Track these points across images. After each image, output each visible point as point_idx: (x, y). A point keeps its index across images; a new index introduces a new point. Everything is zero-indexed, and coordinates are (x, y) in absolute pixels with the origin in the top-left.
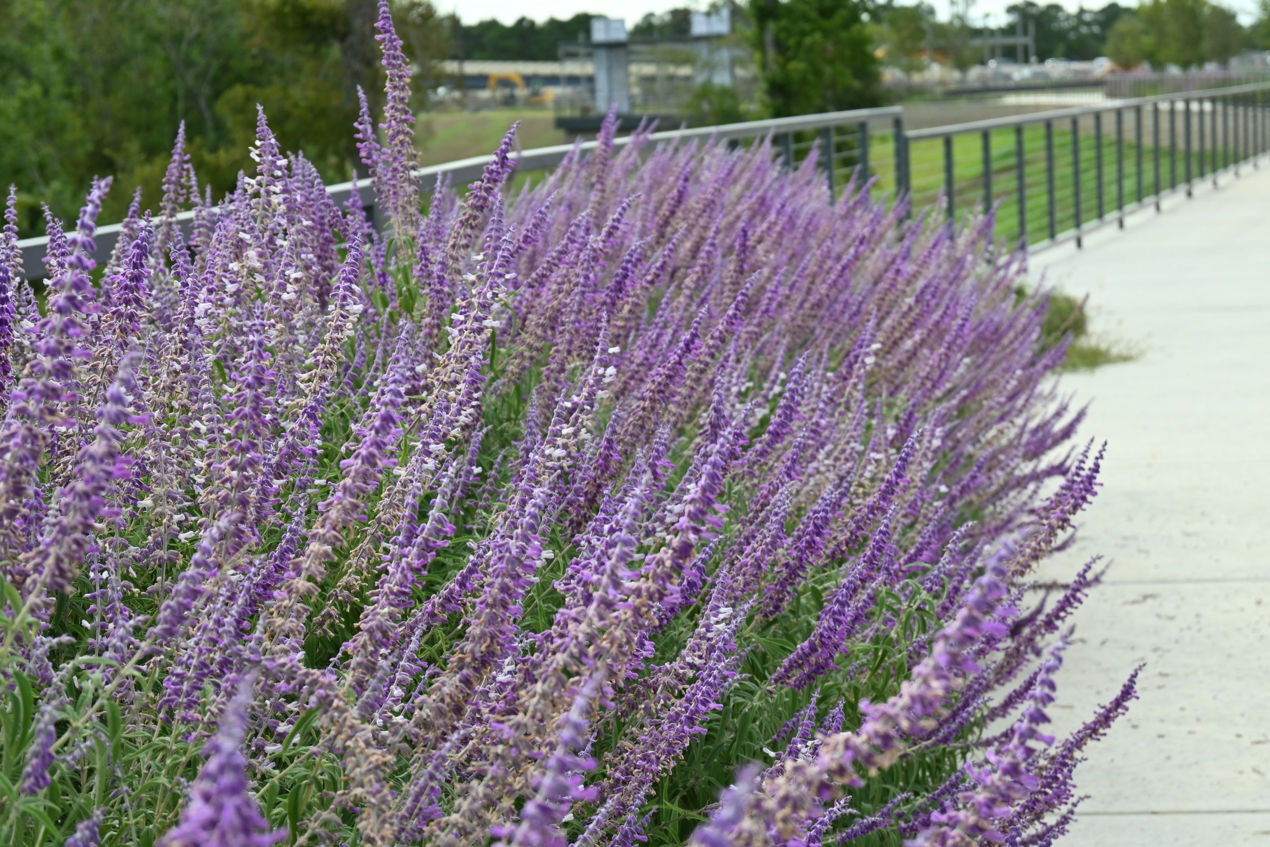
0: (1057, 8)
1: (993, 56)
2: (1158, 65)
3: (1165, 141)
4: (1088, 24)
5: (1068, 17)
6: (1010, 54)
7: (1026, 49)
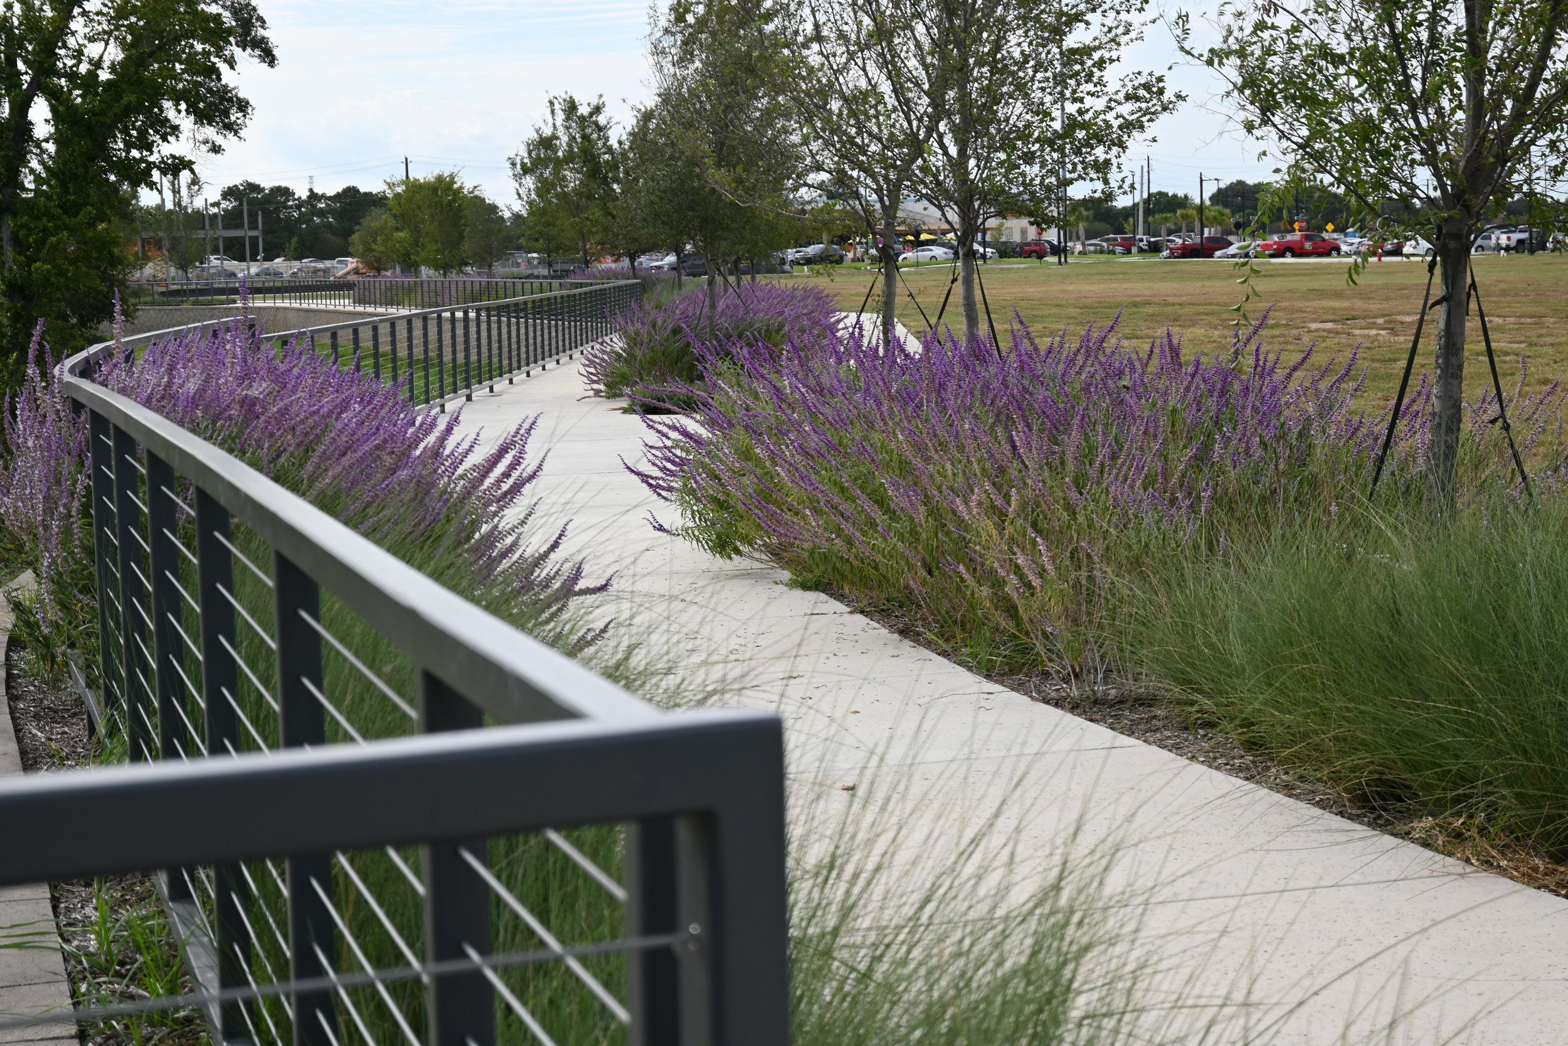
0: (286, 192)
1: (215, 251)
2: (410, 266)
3: (418, 352)
4: (322, 213)
5: (300, 204)
6: (235, 250)
7: (254, 241)
